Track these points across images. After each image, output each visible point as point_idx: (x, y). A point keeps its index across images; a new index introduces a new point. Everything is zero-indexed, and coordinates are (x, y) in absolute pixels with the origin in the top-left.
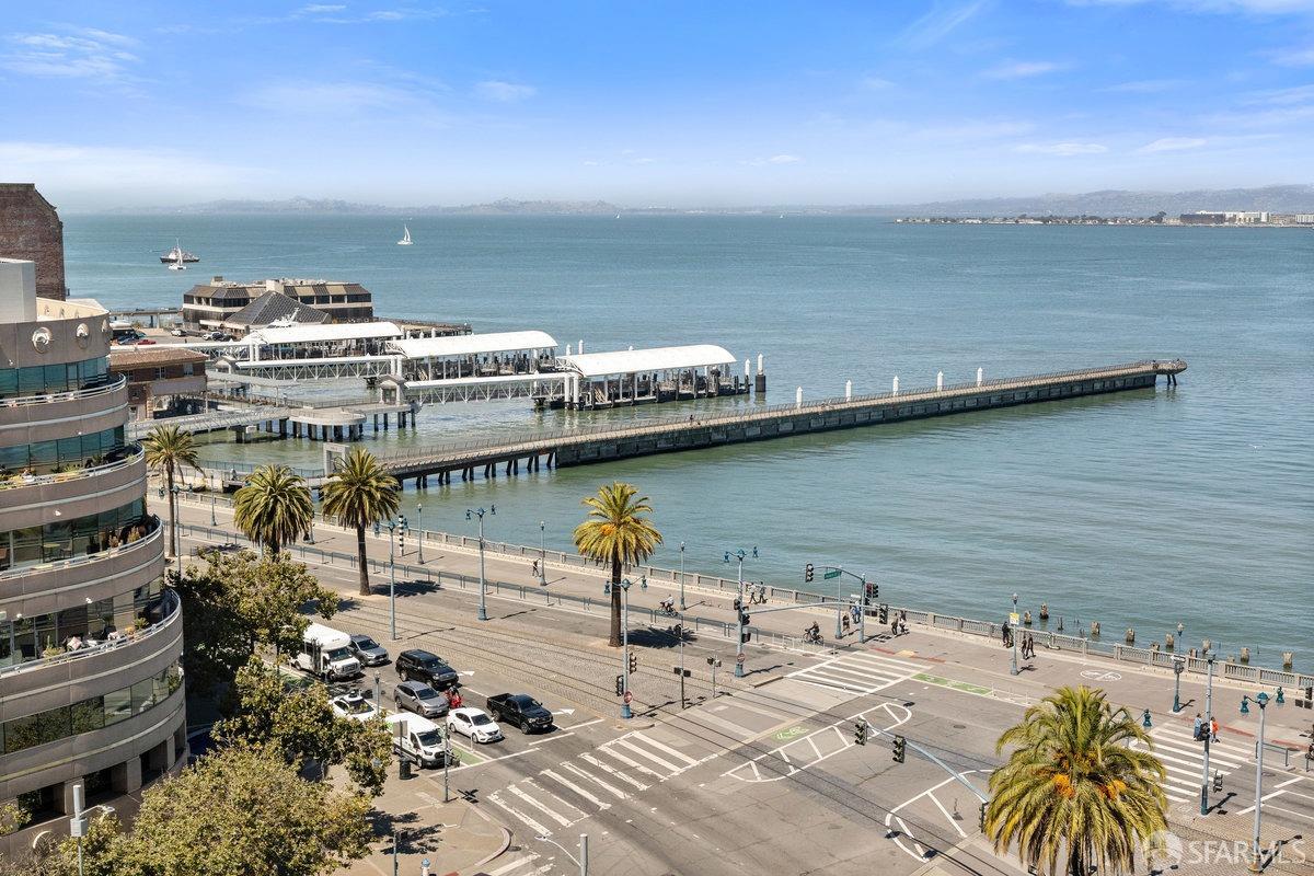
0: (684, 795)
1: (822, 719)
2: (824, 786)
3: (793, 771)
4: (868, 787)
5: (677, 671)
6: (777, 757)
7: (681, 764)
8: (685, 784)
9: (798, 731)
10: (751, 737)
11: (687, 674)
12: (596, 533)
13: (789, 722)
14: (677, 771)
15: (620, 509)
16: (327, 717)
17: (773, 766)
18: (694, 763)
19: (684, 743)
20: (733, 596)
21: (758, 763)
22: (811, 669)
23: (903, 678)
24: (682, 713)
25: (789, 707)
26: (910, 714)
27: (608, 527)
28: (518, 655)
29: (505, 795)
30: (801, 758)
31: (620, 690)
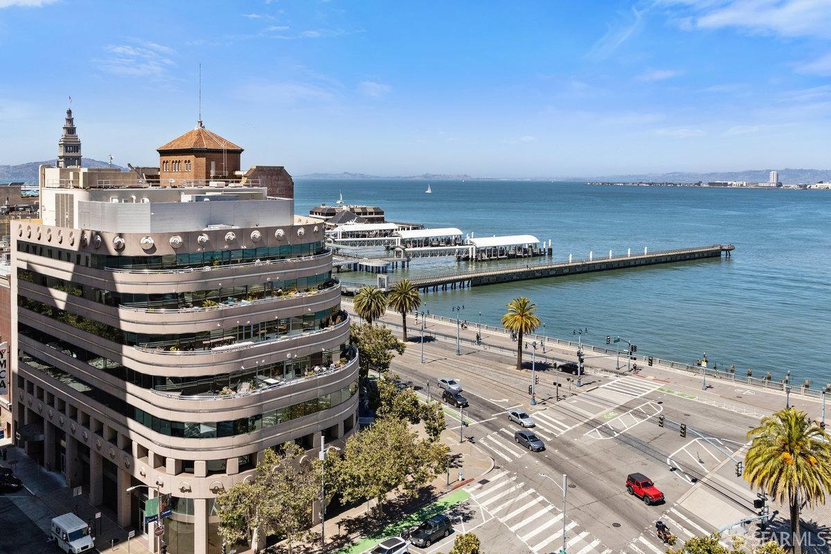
0: (569, 444)
1: (622, 409)
2: (633, 443)
3: (617, 435)
4: (654, 444)
5: (555, 384)
6: (606, 427)
7: (564, 429)
8: (568, 438)
9: (612, 414)
10: (592, 416)
11: (560, 385)
12: (513, 320)
13: (608, 410)
14: (563, 432)
15: (523, 309)
16: (415, 403)
17: (607, 431)
18: (569, 428)
19: (562, 418)
20: (575, 350)
21: (599, 429)
22: (610, 384)
23: (653, 390)
24: (558, 403)
25: (606, 402)
26: (662, 408)
27: (518, 317)
28: (477, 372)
29: (487, 440)
30: (618, 428)
31: (530, 392)
